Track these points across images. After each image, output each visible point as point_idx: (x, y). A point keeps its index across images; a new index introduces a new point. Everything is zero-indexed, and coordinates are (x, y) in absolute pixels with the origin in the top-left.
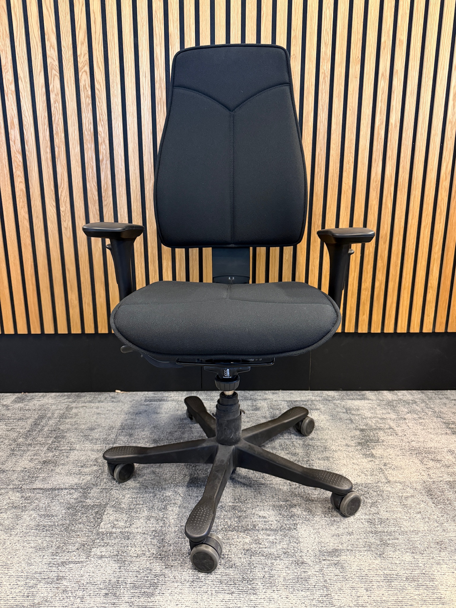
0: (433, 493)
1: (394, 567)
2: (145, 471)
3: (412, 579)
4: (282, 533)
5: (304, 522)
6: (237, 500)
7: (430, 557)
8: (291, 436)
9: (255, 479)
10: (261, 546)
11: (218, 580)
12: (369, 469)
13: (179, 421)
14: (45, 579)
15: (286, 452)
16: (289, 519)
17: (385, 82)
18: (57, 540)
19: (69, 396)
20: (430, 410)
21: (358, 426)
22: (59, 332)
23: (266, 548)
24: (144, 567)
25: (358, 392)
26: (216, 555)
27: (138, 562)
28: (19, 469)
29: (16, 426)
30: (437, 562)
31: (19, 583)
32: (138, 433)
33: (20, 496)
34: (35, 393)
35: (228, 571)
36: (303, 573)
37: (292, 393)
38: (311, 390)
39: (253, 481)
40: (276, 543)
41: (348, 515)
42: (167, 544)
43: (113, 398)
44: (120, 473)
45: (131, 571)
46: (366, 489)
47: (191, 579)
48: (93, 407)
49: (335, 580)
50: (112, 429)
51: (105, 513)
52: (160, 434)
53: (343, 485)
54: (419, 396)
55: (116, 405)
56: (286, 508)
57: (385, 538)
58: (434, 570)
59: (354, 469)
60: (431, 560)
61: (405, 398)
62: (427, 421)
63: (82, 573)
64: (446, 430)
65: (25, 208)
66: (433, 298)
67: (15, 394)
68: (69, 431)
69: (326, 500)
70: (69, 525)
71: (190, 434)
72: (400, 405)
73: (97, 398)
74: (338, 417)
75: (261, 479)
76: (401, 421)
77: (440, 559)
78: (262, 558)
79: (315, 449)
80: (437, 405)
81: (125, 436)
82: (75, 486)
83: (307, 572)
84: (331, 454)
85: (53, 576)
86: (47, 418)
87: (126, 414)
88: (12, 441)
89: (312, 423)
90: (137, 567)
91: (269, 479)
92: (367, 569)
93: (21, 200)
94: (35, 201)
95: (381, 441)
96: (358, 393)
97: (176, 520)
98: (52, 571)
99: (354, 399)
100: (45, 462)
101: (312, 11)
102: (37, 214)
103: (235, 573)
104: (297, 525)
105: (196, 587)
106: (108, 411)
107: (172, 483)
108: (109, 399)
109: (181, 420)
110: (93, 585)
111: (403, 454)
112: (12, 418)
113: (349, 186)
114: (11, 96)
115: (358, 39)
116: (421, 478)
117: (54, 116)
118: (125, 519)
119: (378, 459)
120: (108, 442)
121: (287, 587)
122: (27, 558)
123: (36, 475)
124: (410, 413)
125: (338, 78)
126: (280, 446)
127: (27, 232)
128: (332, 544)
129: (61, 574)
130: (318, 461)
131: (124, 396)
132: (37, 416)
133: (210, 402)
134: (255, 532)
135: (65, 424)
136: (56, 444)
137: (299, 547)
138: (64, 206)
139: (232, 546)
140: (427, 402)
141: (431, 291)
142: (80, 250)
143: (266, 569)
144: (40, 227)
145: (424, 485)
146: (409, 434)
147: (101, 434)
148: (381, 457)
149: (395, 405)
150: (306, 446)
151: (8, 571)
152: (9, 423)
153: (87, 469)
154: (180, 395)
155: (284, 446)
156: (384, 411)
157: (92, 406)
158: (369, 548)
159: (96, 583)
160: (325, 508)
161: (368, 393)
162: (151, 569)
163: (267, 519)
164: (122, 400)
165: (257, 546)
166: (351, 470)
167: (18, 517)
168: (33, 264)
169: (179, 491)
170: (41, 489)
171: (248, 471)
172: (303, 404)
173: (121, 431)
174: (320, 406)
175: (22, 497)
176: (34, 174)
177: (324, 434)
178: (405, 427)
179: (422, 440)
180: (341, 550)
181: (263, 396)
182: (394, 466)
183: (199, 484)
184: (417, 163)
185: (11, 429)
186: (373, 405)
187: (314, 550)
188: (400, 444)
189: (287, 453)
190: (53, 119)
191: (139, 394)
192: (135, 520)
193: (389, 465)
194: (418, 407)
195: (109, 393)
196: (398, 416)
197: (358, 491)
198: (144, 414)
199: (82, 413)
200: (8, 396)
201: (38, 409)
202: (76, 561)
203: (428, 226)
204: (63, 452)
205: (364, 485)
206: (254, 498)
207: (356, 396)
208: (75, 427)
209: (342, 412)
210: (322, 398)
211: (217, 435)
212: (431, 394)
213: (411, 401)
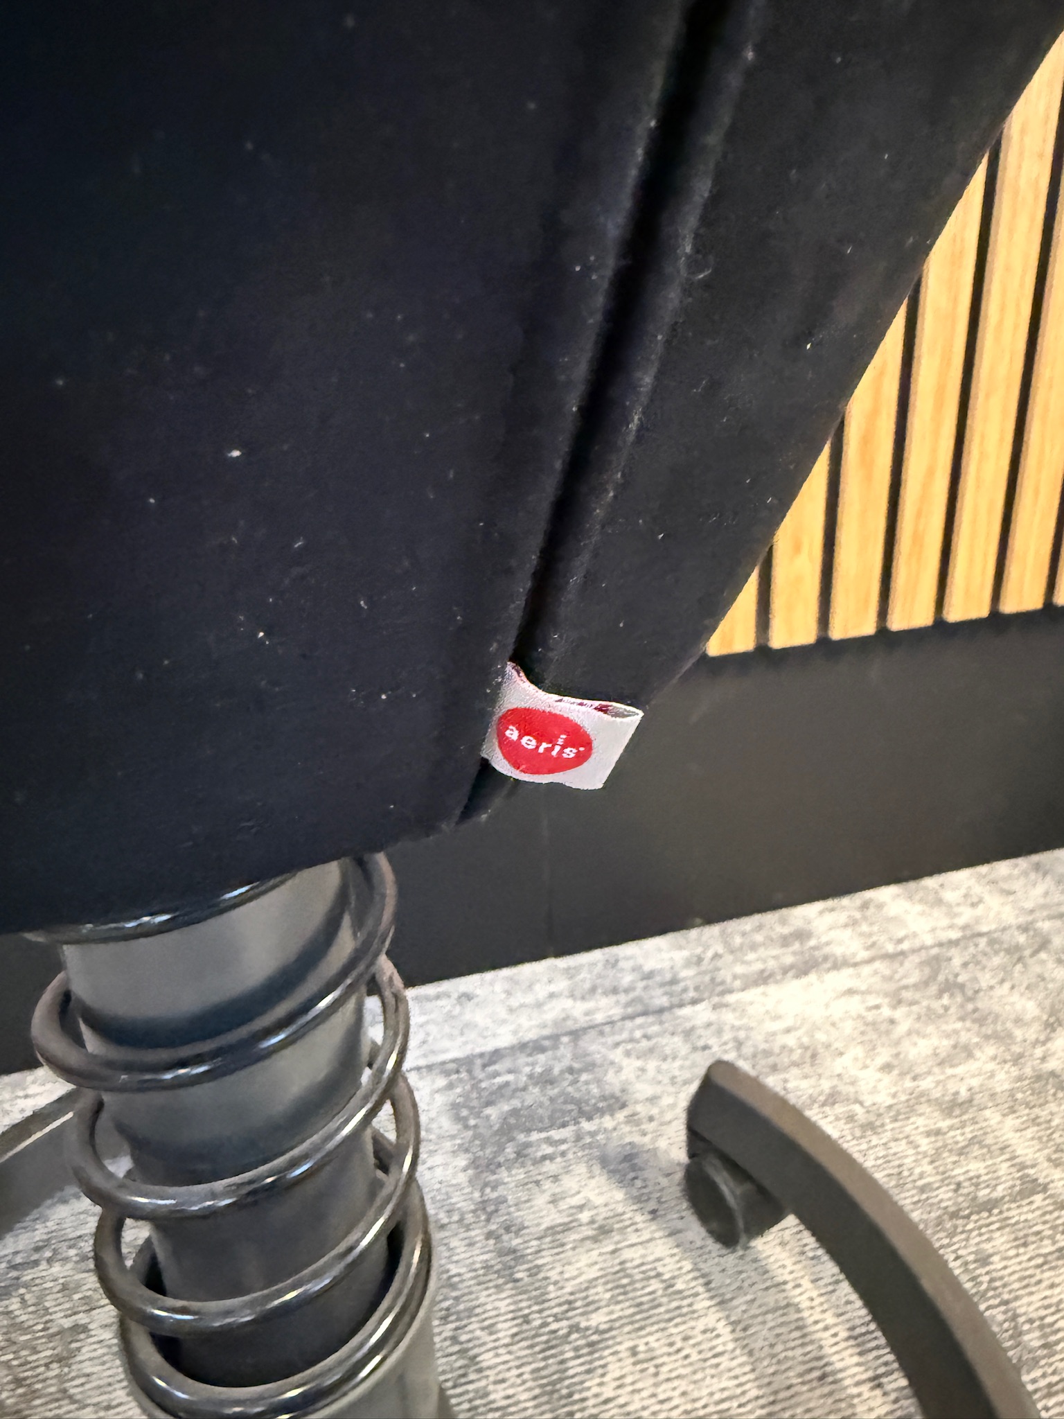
61: (987, 919)
72: (988, 977)
96: (778, 928)
99: (773, 977)
149: (964, 978)
156: (940, 1042)
210: (623, 998)
213: (1022, 939)
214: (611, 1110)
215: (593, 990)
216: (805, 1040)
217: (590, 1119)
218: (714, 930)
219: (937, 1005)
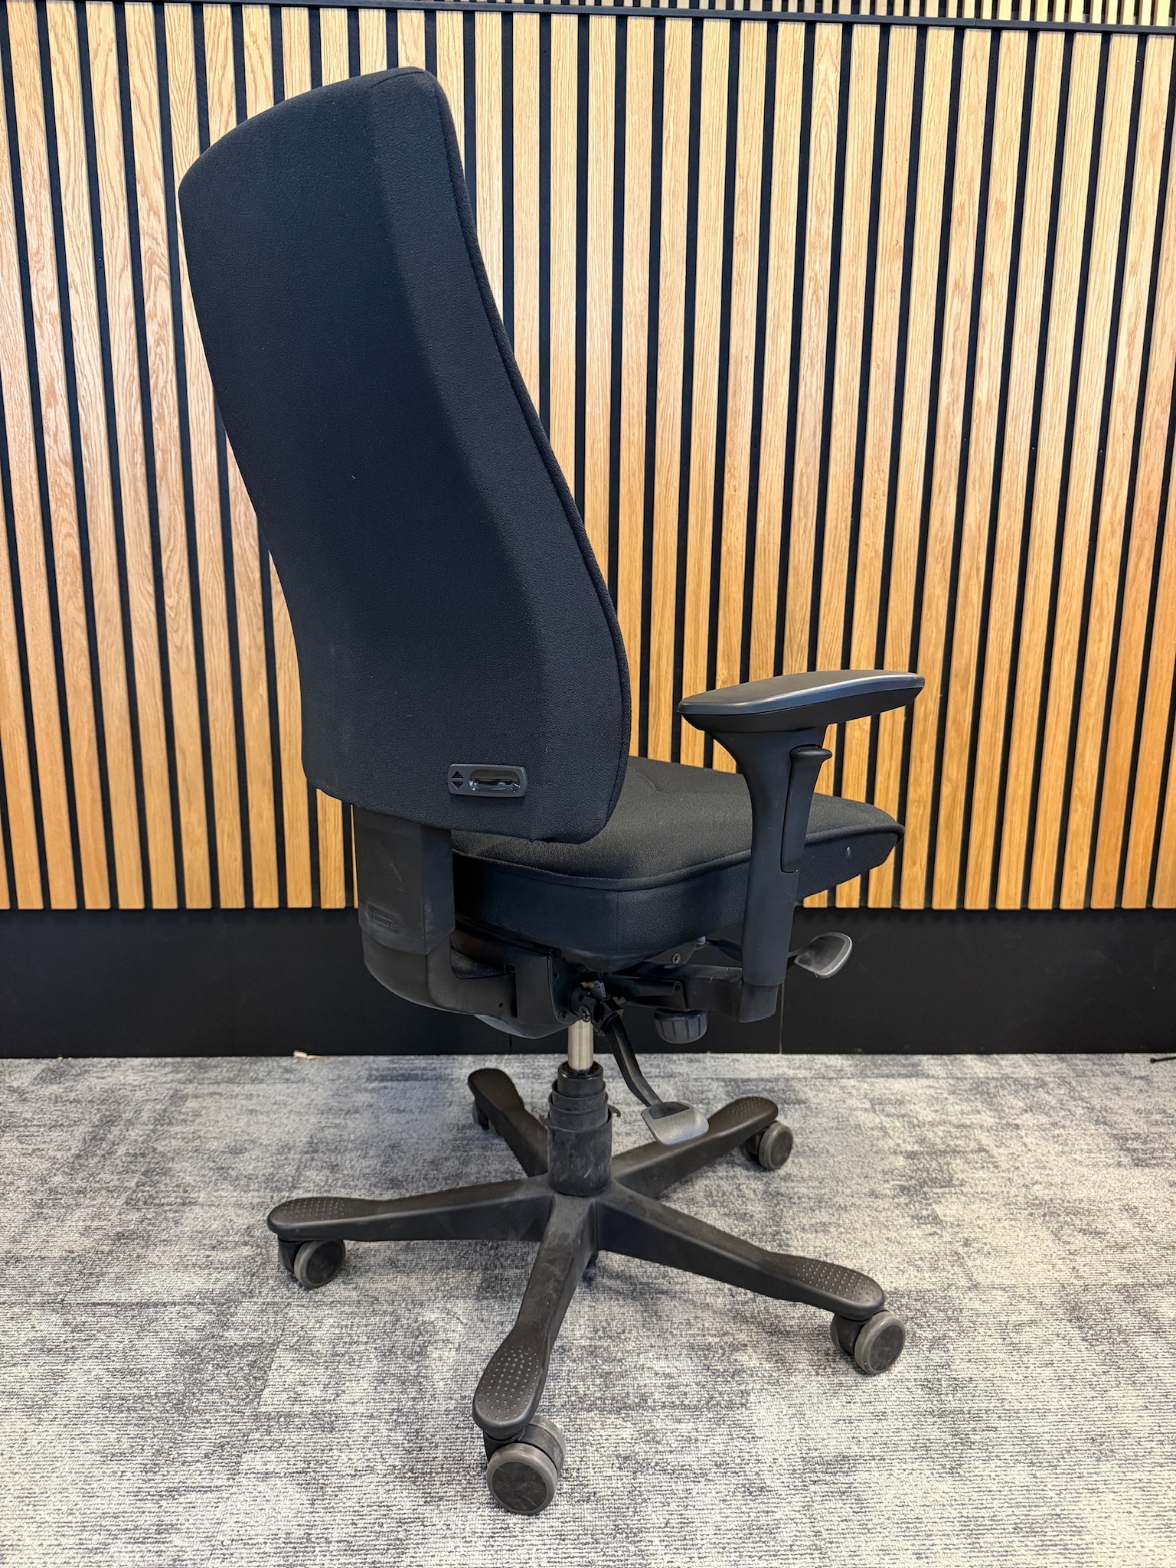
0: (1083, 1314)
1: (986, 1500)
2: (372, 1258)
3: (1028, 1530)
4: (711, 1416)
5: (766, 1386)
6: (600, 1333)
7: (1073, 1476)
8: (735, 1169)
9: (645, 1280)
10: (660, 1448)
11: (554, 1533)
12: (927, 1255)
13: (455, 1131)
14: (127, 1529)
15: (723, 1210)
16: (729, 1379)
17: (962, 302)
18: (156, 1433)
19: (177, 1065)
20: (1080, 1103)
21: (902, 1145)
22: (156, 905)
23: (671, 1452)
24: (372, 1500)
25: (901, 1058)
26: (552, 1471)
27: (358, 1489)
28: (56, 1253)
29: (44, 1142)
30: (1090, 1486)
31: (63, 1541)
32: (353, 1163)
33: (60, 1322)
34: (90, 1059)
35: (580, 1511)
36: (763, 1514)
37: (738, 1061)
38: (784, 1052)
39: (641, 1283)
40: (697, 1440)
41: (875, 1371)
42: (427, 1444)
43: (287, 1070)
44: (310, 1264)
45: (341, 1511)
46: (919, 1305)
47: (488, 1531)
48: (237, 1095)
49: (841, 1531)
50: (286, 1150)
51: (274, 1366)
52: (408, 1167)
53: (860, 1297)
54: (1053, 1068)
55: (296, 1090)
56: (720, 1351)
57: (965, 1427)
58: (1082, 1507)
59: (891, 1255)
60: (1077, 1483)
61: (1019, 1073)
62: (1073, 1133)
63: (218, 1516)
64: (1120, 1156)
65: (77, 597)
66: (1084, 825)
67: (41, 1060)
68: (180, 1156)
69: (819, 1331)
70: (184, 1396)
71: (483, 1165)
72: (1005, 1092)
73: (247, 1071)
74: (852, 1123)
75: (661, 1280)
76: (1009, 1133)
77: (1098, 1479)
78: (663, 1477)
79: (795, 1203)
80: (1098, 1090)
81: (321, 1171)
82: (198, 1297)
83: (773, 1512)
84: (833, 1215)
85: (148, 1523)
86: (122, 1123)
87: (322, 1113)
88: (36, 1181)
89: (786, 1139)
90: (354, 1501)
91: (680, 1280)
92: (919, 1504)
93: (69, 579)
94: (103, 581)
95: (957, 1183)
96: (903, 1061)
97: (449, 1382)
98: (144, 1512)
99: (893, 1076)
100: (120, 1236)
101: (786, 132)
102: (106, 613)
103: (597, 1515)
104: (748, 1394)
105: (500, 1550)
106: (275, 1104)
107: (438, 1289)
108: (278, 1073)
109: (458, 1130)
110: (247, 1546)
111: (1012, 1217)
112: (35, 1123)
113: (876, 552)
114: (50, 327)
115: (898, 201)
116: (1055, 1276)
117: (154, 376)
118: (324, 1380)
119: (950, 1230)
120: (278, 1184)
121: (724, 1548)
122: (83, 1479)
123: (98, 1269)
124: (1031, 1110)
125: (850, 293)
126: (706, 1197)
127: (81, 655)
128: (834, 1443)
129: (167, 1520)
130: (800, 1234)
131: (316, 1067)
132: (98, 1115)
133: (532, 1082)
134: (645, 1413)
135: (169, 1137)
136: (148, 1188)
137: (753, 1450)
138: (174, 593)
139: (587, 1447)
140: (1074, 1083)
141: (1079, 807)
142: (213, 700)
143: (673, 1507)
144: (114, 647)
145: (1062, 1294)
146: (1026, 1165)
147: (260, 1164)
148: (956, 1223)
149: (992, 1090)
150: (773, 1197)
151: (35, 1511)
152: (27, 1136)
153: (227, 1255)
154: (456, 1064)
155: (717, 1196)
156: (966, 1107)
157: (234, 1094)
158: (924, 1452)
159: (255, 1541)
160: (818, 1351)
161: (927, 1062)
162: (388, 1506)
163: (674, 1380)
164: (309, 1076)
165: (651, 1448)
166: (883, 1257)
167: (56, 1376)
168: (93, 735)
169: (456, 1309)
170: (113, 1305)
171: (629, 1261)
172: (765, 1090)
173: (308, 1156)
174: (806, 1093)
175: (65, 1324)
176: (101, 516)
177: (817, 1166)
178: (1016, 1146)
179: (1058, 1179)
180: (856, 1458)
181: (664, 1066)
182: (988, 1246)
183: (507, 1292)
184: (1041, 496)
185: (34, 1151)
186: (939, 1091)
187: (791, 1457)
188: (1005, 1190)
189: (725, 1214)
190: (152, 382)
191: (352, 1062)
192: (348, 1384)
193: (976, 1245)
194: (1051, 1097)
195: (278, 1058)
196: (1000, 1118)
197: (899, 1308)
198: (366, 1113)
199: (213, 1108)
200: (23, 1065)
201: (99, 1099)
202: (203, 1487)
203: (1070, 648)
204: (166, 1211)
205: (914, 1295)
206: (644, 1326)
207: (895, 1068)
208: (193, 1144)
209: (862, 1109)
210: (813, 1072)
211: (552, 1169)
212: (1084, 1063)
213: (1032, 1082)
214: (799, 1104)
215: (800, 1067)
216: (899, 1098)
217: (789, 1104)
218: (870, 1057)
219: (973, 1099)
